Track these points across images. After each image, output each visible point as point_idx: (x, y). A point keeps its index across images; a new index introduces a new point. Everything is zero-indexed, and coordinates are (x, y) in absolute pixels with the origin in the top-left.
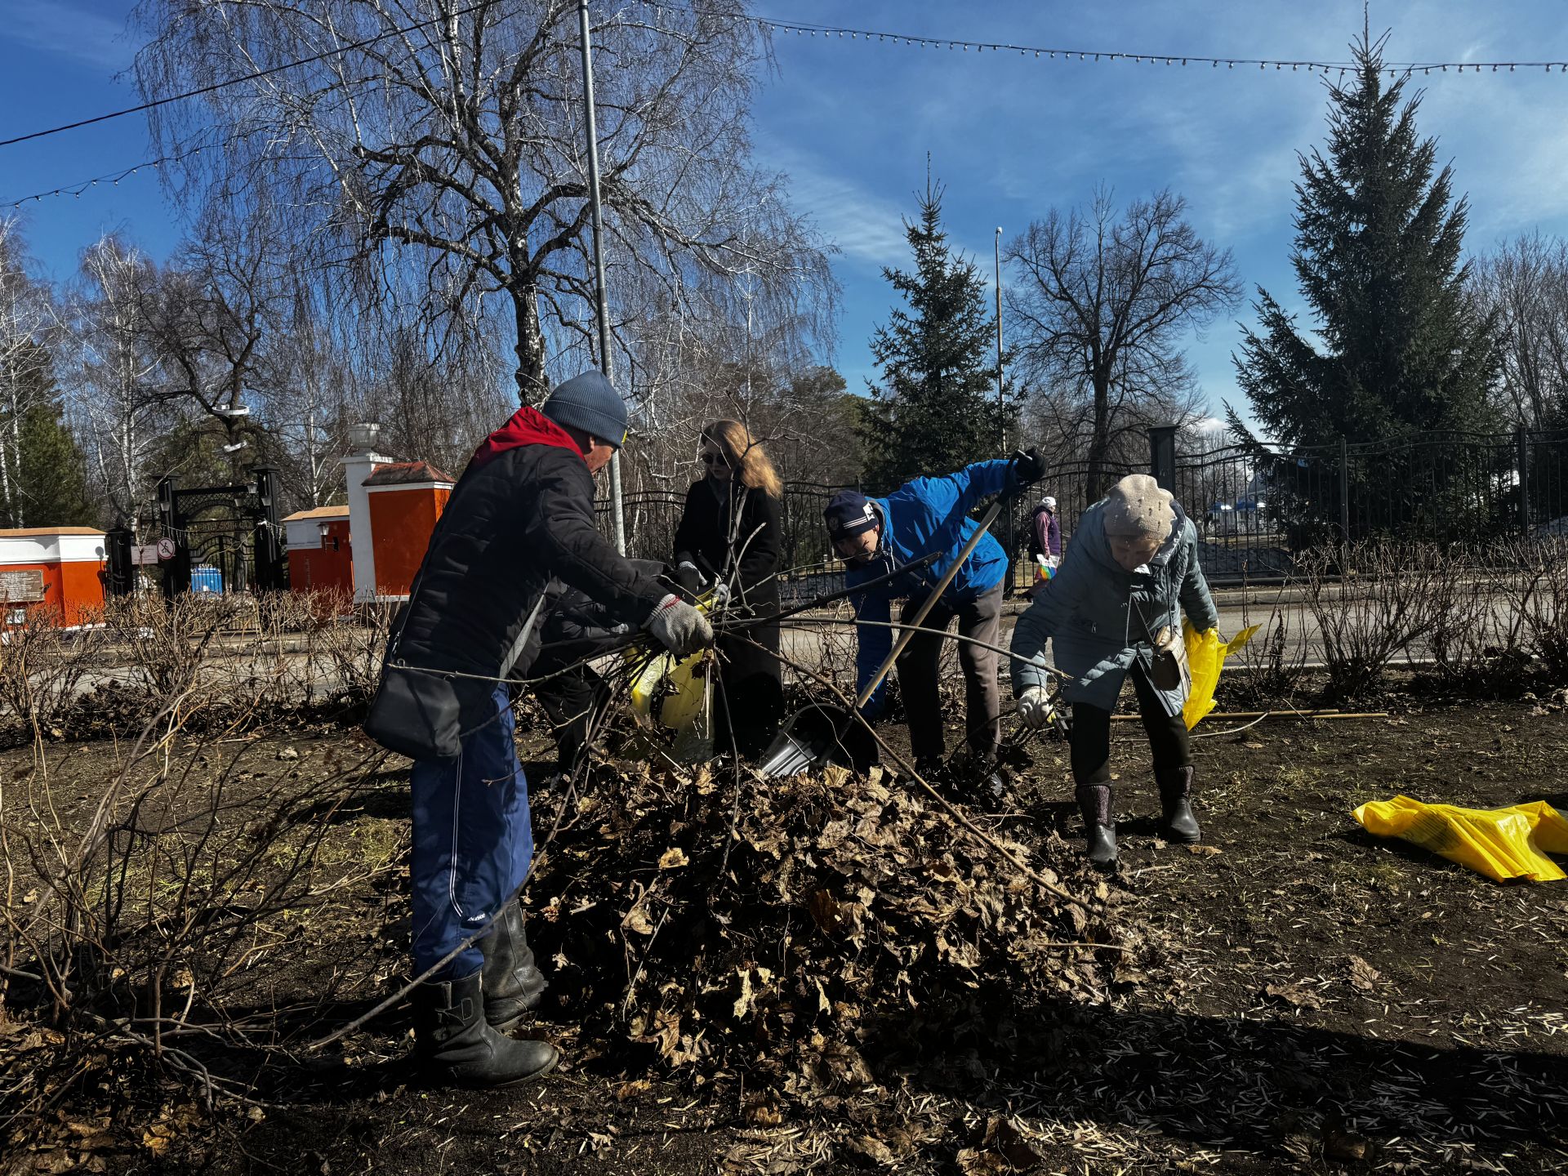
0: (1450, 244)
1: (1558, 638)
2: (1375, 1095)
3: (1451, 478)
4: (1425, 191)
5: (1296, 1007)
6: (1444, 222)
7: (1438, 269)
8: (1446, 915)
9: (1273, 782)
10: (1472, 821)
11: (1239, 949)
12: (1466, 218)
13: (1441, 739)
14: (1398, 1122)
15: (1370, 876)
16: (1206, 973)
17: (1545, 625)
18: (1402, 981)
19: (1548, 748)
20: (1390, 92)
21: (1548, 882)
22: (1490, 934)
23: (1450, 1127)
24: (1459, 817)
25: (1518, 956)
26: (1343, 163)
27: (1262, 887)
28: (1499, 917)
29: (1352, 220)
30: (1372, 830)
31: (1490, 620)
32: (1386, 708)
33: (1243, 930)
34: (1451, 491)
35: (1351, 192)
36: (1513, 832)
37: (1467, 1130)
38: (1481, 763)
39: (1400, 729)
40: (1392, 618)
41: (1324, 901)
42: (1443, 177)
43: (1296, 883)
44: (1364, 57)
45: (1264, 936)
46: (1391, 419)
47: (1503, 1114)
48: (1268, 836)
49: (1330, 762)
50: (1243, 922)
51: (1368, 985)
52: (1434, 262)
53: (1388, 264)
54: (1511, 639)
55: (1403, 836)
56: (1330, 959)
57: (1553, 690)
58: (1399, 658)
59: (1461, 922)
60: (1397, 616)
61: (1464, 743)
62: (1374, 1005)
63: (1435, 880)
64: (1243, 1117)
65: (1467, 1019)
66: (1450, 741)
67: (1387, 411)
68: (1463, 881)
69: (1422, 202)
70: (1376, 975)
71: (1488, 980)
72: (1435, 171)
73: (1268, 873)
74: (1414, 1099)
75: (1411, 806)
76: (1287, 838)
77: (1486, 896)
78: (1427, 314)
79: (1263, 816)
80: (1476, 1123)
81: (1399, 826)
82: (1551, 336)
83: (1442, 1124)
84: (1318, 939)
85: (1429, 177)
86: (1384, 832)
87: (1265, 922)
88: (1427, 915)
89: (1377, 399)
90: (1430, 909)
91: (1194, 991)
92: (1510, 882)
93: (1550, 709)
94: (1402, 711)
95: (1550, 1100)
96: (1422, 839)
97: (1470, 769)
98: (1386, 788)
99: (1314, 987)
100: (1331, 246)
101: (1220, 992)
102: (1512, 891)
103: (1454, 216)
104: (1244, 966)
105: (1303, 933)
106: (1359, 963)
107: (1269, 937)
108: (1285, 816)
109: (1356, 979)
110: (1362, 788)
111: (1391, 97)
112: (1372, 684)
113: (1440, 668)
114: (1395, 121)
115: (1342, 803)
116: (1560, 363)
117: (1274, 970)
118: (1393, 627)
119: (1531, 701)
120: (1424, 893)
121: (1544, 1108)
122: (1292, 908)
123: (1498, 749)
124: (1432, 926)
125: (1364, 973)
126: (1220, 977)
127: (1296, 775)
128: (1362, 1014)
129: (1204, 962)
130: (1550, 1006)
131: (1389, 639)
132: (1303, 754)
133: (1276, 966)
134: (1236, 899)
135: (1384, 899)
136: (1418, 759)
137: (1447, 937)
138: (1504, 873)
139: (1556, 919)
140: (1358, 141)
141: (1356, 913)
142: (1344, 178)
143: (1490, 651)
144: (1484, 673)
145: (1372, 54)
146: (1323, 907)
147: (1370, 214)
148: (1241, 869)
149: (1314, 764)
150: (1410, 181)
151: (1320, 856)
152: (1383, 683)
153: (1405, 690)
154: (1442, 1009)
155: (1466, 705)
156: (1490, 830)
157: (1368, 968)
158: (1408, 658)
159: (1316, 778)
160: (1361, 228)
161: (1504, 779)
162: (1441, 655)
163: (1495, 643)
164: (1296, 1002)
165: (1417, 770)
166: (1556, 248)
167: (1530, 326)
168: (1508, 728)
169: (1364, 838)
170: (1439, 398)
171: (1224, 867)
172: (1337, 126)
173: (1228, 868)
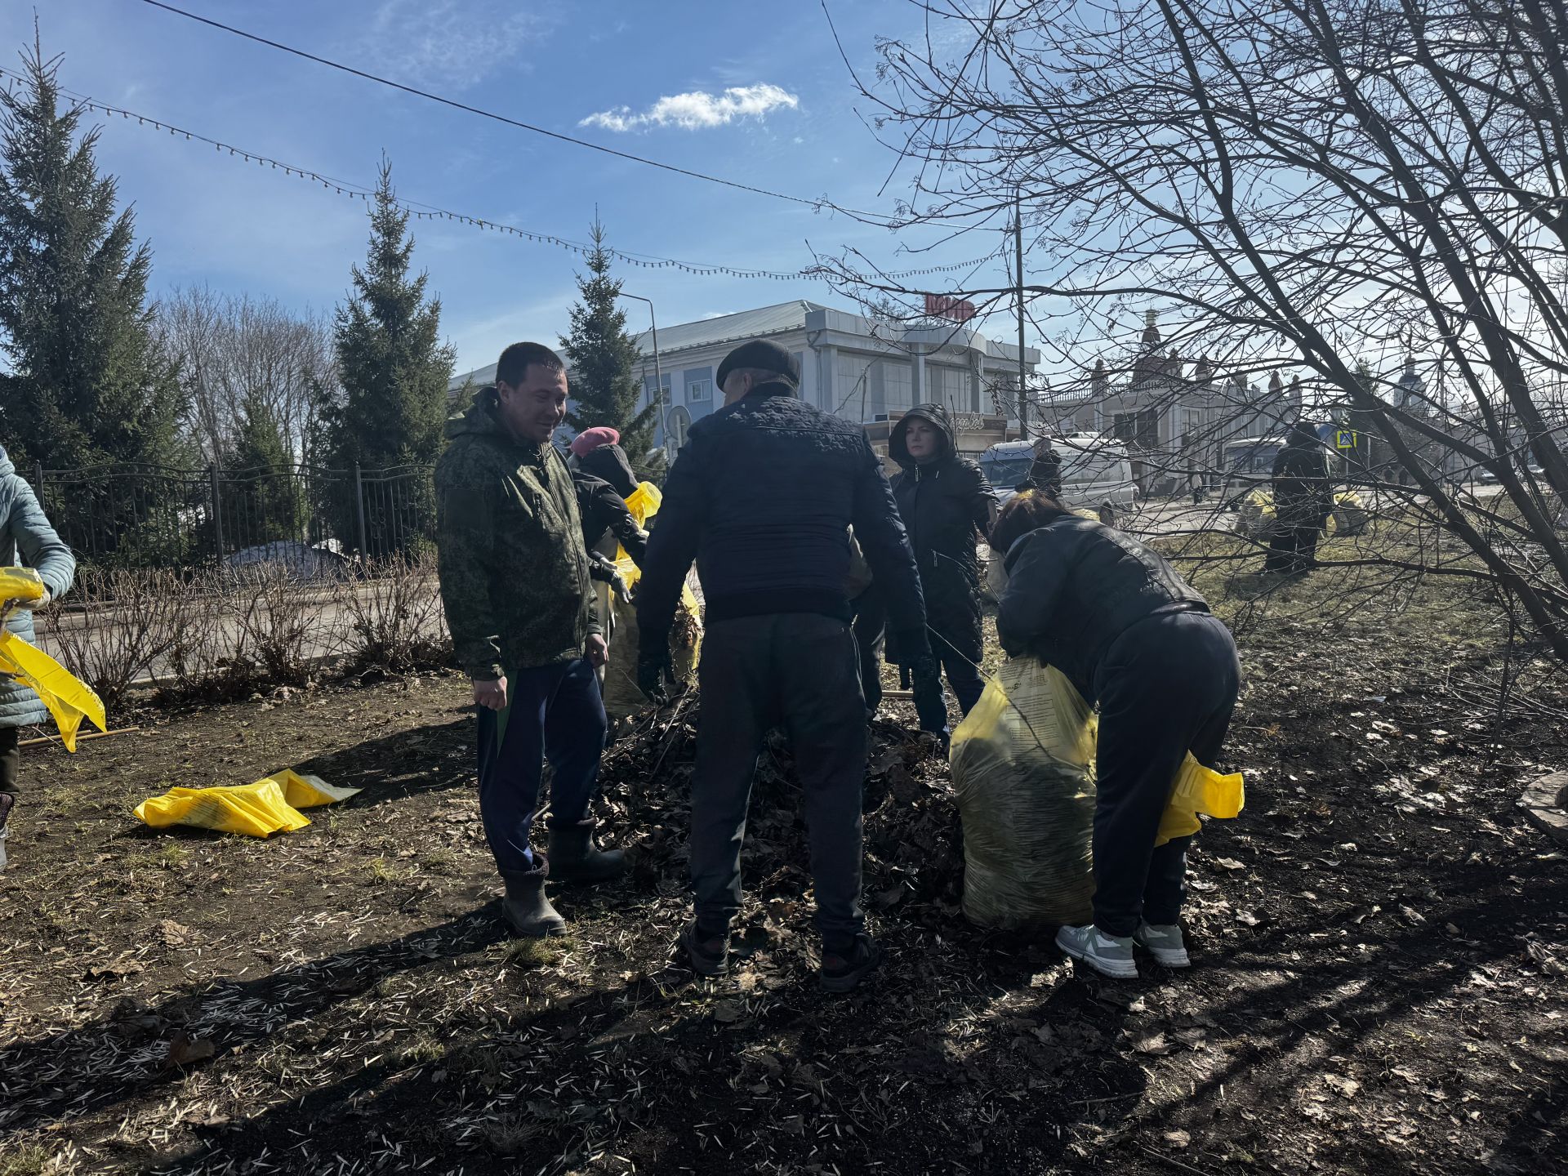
0: (134, 283)
1: (275, 646)
2: (205, 1012)
3: (153, 510)
4: (109, 226)
5: (122, 976)
6: (129, 261)
7: (125, 306)
8: (231, 872)
9: (41, 804)
10: (237, 795)
11: (53, 951)
12: (150, 262)
13: (193, 741)
14: (228, 1023)
15: (160, 859)
16: (25, 979)
17: (264, 635)
18: (207, 927)
19: (279, 734)
20: (67, 117)
21: (299, 830)
22: (265, 876)
23: (266, 1011)
24: (228, 795)
25: (288, 884)
26: (19, 173)
27: (59, 896)
28: (269, 862)
29: (32, 236)
30: (152, 823)
31: (220, 634)
32: (136, 723)
33: (54, 933)
34: (152, 522)
35: (31, 206)
36: (269, 797)
37: (279, 1007)
38: (230, 754)
39: (155, 739)
40: (134, 637)
41: (124, 889)
42: (125, 217)
43: (92, 883)
44: (37, 70)
45: (75, 933)
46: (90, 448)
47: (301, 988)
48: (52, 852)
49: (95, 777)
50: (49, 928)
51: (180, 940)
52: (122, 296)
53: (75, 290)
54: (239, 650)
55: (182, 821)
56: (142, 930)
57: (274, 689)
58: (142, 678)
59: (242, 873)
60: (139, 638)
61: (213, 741)
62: (188, 952)
63: (214, 849)
64: (98, 1071)
65: (263, 936)
66: (200, 741)
67: (86, 438)
68: (237, 844)
69: (106, 236)
70: (185, 930)
71: (271, 907)
72: (118, 208)
73: (63, 882)
74: (236, 1003)
75: (185, 794)
76: (71, 849)
77: (258, 850)
78: (119, 347)
79: (41, 836)
80: (284, 1001)
81: (177, 814)
82: (225, 384)
83: (260, 1011)
84: (126, 920)
85: (111, 213)
86: (164, 822)
87: (73, 921)
88: (215, 875)
89: (75, 425)
90: (216, 870)
91: (18, 997)
92: (272, 836)
93: (275, 705)
94: (151, 723)
95: (328, 968)
96: (196, 820)
97: (222, 760)
98: (154, 788)
99: (134, 956)
100: (10, 258)
101: (45, 991)
102: (275, 842)
103: (138, 259)
104: (62, 962)
105: (112, 919)
106: (169, 925)
107: (81, 931)
108: (64, 831)
109: (169, 939)
110: (133, 793)
111: (68, 122)
112: (119, 703)
113: (181, 681)
114: (74, 149)
115: (118, 809)
116: (233, 409)
117: (92, 956)
118: (136, 647)
119: (258, 700)
120: (209, 860)
121: (326, 973)
122: (95, 904)
123: (242, 741)
124: (222, 882)
125: (174, 931)
126: (41, 979)
127: (65, 794)
128: (179, 963)
129: (20, 971)
130: (317, 910)
131: (132, 658)
132: (66, 775)
133: (94, 952)
134: (37, 913)
135: (177, 874)
136: (176, 759)
137: (233, 886)
138: (267, 829)
139: (309, 853)
140: (35, 156)
141: (155, 891)
142: (22, 189)
143: (222, 662)
144: (219, 681)
145: (46, 71)
146: (123, 894)
147: (52, 236)
148: (32, 887)
149: (79, 781)
150: (91, 213)
151: (109, 856)
152: (129, 700)
153: (149, 704)
154: (243, 936)
155: (205, 711)
156: (253, 799)
157: (178, 926)
158: (152, 676)
159: (85, 793)
160: (43, 247)
161: (250, 763)
162: (180, 669)
163: (226, 656)
164: (122, 972)
165: (177, 769)
166: (224, 304)
167: (206, 371)
168: (245, 724)
169: (146, 832)
170: (135, 432)
171: (13, 889)
172: (9, 132)
173: (18, 889)
